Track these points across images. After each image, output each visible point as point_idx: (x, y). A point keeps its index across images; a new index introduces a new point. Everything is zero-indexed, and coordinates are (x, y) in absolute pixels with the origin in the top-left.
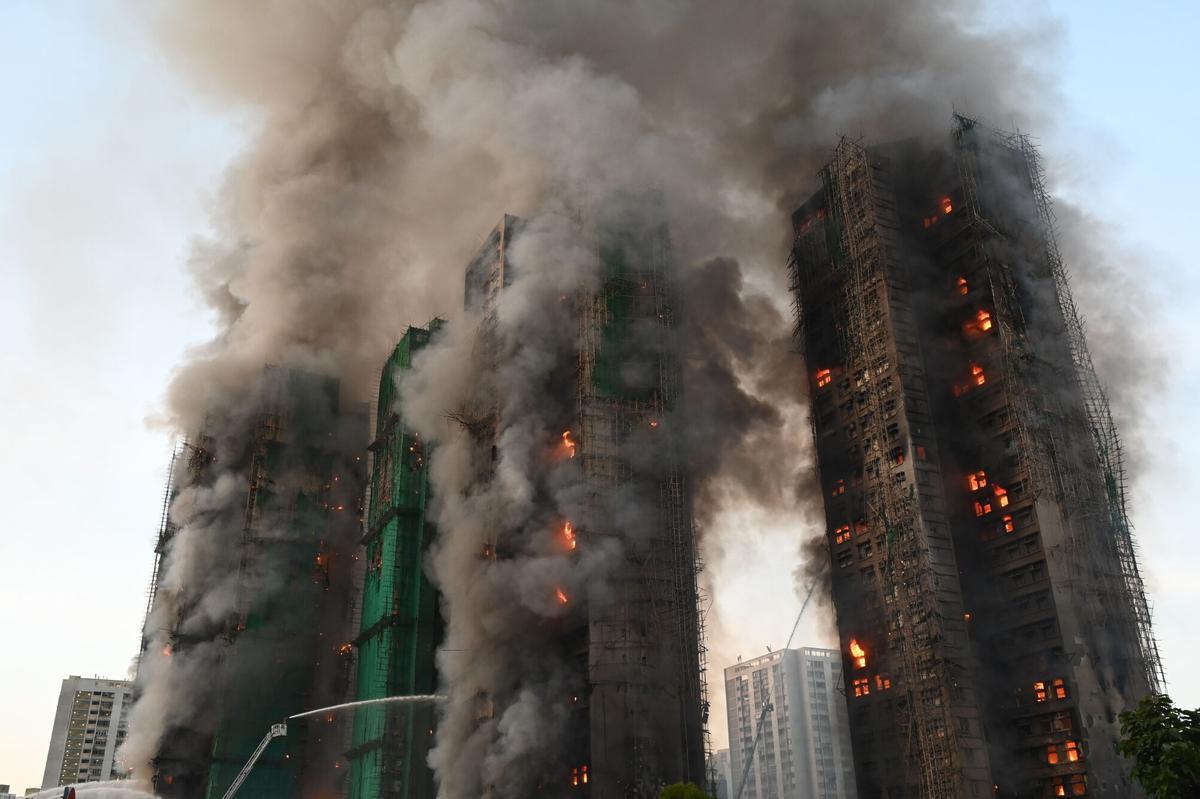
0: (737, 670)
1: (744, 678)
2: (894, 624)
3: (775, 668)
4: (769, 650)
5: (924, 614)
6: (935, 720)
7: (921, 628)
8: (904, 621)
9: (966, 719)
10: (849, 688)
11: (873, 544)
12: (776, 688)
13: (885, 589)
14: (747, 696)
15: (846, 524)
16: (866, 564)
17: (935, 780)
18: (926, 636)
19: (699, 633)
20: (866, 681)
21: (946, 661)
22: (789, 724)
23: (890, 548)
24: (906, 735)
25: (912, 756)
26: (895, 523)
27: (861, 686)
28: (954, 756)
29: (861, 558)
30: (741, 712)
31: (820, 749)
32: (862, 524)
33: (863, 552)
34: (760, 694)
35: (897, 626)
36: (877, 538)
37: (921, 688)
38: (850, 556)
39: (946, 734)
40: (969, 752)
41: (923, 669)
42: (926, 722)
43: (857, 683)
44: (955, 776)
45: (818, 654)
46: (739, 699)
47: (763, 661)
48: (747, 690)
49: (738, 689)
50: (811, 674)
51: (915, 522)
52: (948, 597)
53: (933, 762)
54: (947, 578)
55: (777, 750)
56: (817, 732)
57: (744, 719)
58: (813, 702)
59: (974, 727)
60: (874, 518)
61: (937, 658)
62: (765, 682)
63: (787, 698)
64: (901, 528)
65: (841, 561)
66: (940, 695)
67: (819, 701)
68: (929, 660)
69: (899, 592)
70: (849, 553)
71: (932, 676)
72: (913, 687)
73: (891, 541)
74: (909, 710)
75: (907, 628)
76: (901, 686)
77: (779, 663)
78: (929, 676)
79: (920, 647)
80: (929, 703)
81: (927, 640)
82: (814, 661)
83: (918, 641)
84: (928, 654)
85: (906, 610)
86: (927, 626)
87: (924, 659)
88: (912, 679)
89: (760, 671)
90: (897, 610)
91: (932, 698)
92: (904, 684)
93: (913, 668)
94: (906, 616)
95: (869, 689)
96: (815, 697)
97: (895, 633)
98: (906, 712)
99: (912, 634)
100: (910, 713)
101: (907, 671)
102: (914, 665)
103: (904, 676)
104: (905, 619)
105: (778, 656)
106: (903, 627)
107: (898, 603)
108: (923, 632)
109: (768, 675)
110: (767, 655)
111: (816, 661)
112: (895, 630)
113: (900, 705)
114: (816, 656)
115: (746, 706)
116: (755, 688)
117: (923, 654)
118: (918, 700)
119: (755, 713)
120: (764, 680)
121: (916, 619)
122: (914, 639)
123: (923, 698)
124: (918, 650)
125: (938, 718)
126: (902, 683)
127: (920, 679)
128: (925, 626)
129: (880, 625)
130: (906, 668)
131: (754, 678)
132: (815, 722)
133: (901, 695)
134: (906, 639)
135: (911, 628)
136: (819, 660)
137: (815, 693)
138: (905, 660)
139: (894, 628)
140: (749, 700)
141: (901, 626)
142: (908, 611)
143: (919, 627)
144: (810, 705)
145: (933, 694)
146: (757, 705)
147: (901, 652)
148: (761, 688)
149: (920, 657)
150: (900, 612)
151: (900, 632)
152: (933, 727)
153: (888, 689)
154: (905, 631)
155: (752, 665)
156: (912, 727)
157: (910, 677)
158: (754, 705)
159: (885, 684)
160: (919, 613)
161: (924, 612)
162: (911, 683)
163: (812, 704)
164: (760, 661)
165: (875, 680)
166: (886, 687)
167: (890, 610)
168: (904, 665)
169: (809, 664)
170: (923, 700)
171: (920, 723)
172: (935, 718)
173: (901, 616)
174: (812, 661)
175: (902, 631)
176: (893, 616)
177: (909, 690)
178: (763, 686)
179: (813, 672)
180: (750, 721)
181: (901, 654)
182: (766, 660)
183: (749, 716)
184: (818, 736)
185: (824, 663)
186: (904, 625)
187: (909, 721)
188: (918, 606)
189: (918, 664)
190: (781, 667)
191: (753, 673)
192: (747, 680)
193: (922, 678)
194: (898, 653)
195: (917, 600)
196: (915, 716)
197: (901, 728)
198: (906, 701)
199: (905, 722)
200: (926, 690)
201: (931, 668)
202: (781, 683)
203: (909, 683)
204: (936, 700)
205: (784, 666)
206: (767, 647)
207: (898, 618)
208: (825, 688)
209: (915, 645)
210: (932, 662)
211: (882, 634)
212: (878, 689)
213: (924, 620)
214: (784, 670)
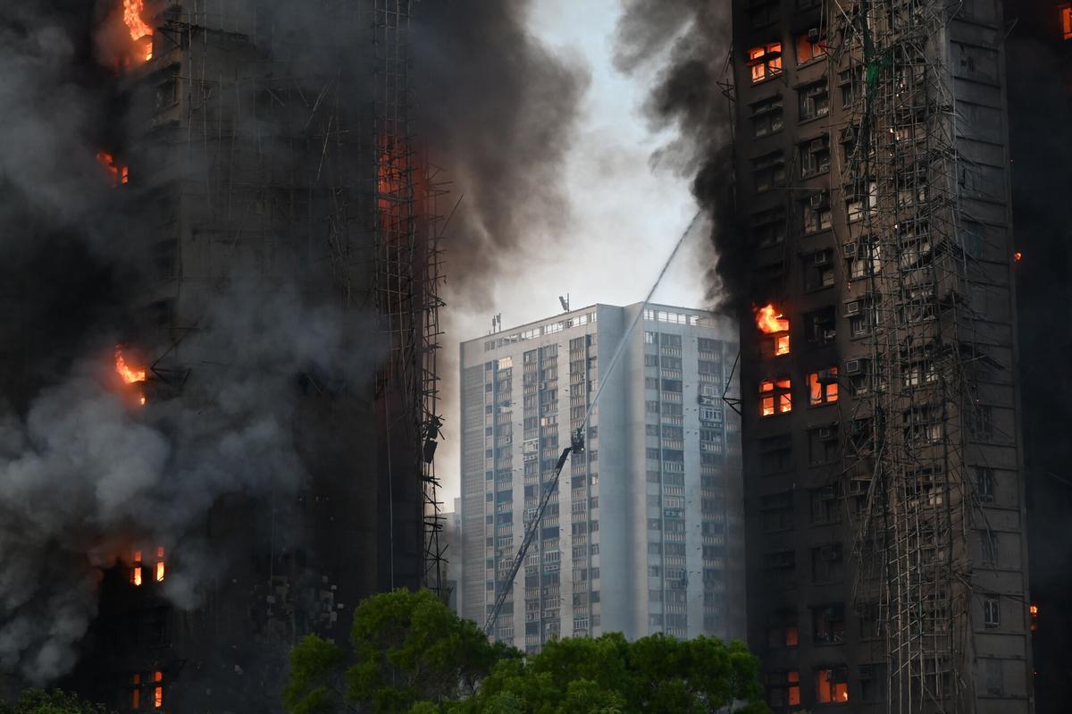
0: (491, 345)
1: (504, 364)
2: (861, 265)
3: (575, 345)
4: (565, 306)
5: (927, 248)
6: (928, 471)
7: (918, 276)
8: (885, 262)
9: (990, 471)
10: (749, 398)
11: (833, 88)
12: (574, 387)
13: (848, 188)
14: (507, 404)
15: (777, 40)
16: (812, 132)
17: (914, 591)
18: (926, 293)
19: (427, 266)
20: (788, 384)
21: (965, 349)
22: (595, 467)
23: (869, 99)
24: (861, 500)
25: (869, 543)
26: (887, 45)
27: (777, 394)
28: (958, 545)
29: (801, 117)
30: (492, 438)
31: (659, 521)
32: (813, 41)
33: (808, 102)
34: (536, 400)
35: (869, 269)
36: (843, 75)
37: (905, 403)
38: (779, 111)
39: (947, 501)
40: (989, 535)
41: (914, 365)
42: (908, 473)
43: (768, 387)
44: (956, 586)
45: (673, 318)
46: (489, 408)
47: (549, 329)
48: (510, 390)
49: (489, 387)
50: (653, 361)
51: (930, 45)
52: (981, 213)
53: (913, 557)
54: (985, 170)
55: (565, 521)
56: (656, 486)
57: (497, 453)
58: (653, 422)
59: (1006, 487)
60: (842, 31)
61: (946, 341)
62: (550, 374)
63: (595, 410)
64: (899, 55)
65: (757, 120)
66: (944, 419)
67: (665, 420)
68: (929, 347)
69: (878, 198)
70: (779, 104)
71: (930, 378)
72: (887, 401)
73: (874, 84)
74: (875, 447)
75: (889, 276)
76: (863, 398)
77: (583, 334)
78: (924, 378)
79: (913, 317)
80: (917, 437)
81: (928, 302)
82: (662, 334)
83: (909, 304)
84: (927, 333)
85: (891, 236)
86: (931, 272)
87: (916, 343)
88: (888, 384)
89: (541, 349)
90: (871, 234)
91: (925, 426)
92: (869, 395)
93: (893, 362)
94: (888, 249)
95: (793, 402)
96: (657, 410)
97: (863, 284)
98: (867, 452)
99: (898, 288)
100: (875, 454)
101: (878, 367)
102: (894, 355)
103: (871, 376)
104: (887, 255)
105: (584, 319)
106: (880, 273)
107: (874, 220)
108: (922, 285)
109: (559, 360)
110: (559, 315)
111: (667, 333)
112: (862, 279)
113: (856, 438)
114: (668, 324)
115: (505, 424)
116: (526, 387)
117: (917, 331)
118: (897, 428)
119: (522, 441)
120: (548, 369)
121: (909, 257)
122: (901, 299)
123: (907, 425)
124: (908, 323)
125: (932, 467)
126: (865, 391)
127: (905, 384)
128: (928, 274)
129: (829, 267)
130: (878, 359)
131: (525, 365)
132: (654, 464)
133: (859, 415)
134: (885, 298)
135: (898, 276)
136: (672, 333)
137: (658, 403)
138: (876, 344)
139: (861, 273)
140: (511, 412)
141: (876, 270)
142: (894, 238)
143: (915, 274)
144: (644, 427)
145: (929, 417)
146: (529, 424)
147: (869, 327)
148: (540, 387)
149: (911, 339)
150: (876, 239)
151: (873, 283)
152: (921, 485)
153: (833, 403)
154: (884, 280)
155: (523, 336)
156: (878, 484)
157: (883, 380)
158: (522, 423)
159: (828, 394)
160: (918, 245)
161: (929, 242)
162: (884, 393)
163: (649, 426)
164: (542, 329)
165: (807, 384)
166: (830, 399)
167: (855, 235)
168: (874, 355)
169: (649, 339)
170: (906, 430)
171: (894, 475)
172: (927, 467)
173: (878, 248)
174: (657, 334)
175: (878, 280)
176: (860, 249)
177: (879, 406)
178: (546, 384)
179: (656, 357)
180: (511, 457)
181: (869, 331)
182: (555, 327)
183: (510, 445)
184: (656, 493)
185: (682, 338)
186: (882, 268)
187: (872, 471)
188: (917, 228)
189: (904, 354)
190: (589, 343)
191: (525, 354)
192: (511, 368)
193: (910, 382)
194: (863, 327)
195: (915, 217)
196: (886, 461)
197: (854, 484)
198: (870, 430)
199: (863, 474)
200: (914, 409)
201: (931, 362)
202: (585, 377)
203: (880, 393)
204: (934, 430)
205: (596, 342)
206: (561, 298)
207: (871, 253)
208: (682, 391)
209: (901, 312)
210: (934, 350)
211: (832, 286)
212: (813, 402)
213: (926, 260)
214: (594, 351)
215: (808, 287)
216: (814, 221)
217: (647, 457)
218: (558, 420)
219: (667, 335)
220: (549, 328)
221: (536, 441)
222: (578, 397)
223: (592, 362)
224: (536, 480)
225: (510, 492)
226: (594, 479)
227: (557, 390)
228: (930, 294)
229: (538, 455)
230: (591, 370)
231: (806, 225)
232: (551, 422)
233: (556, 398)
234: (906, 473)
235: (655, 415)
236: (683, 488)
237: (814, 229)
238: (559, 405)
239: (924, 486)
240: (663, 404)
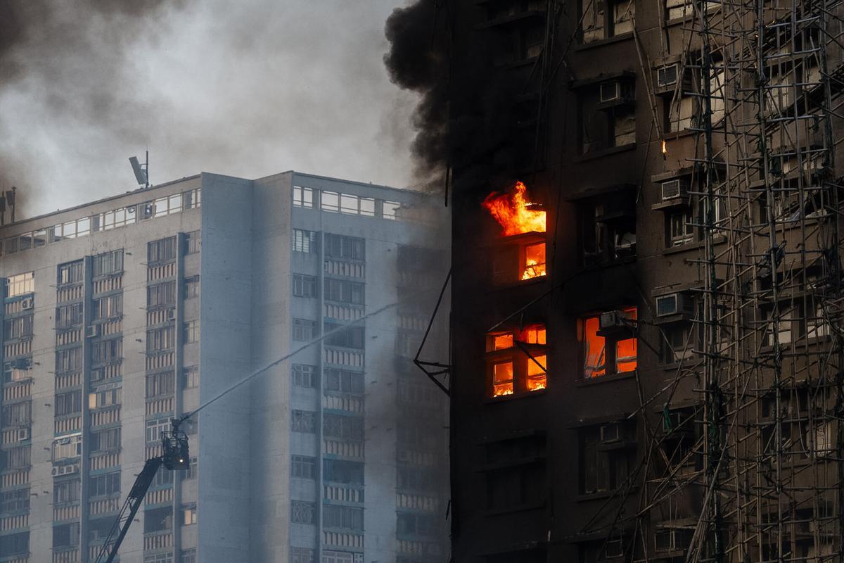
1: (20, 286)
2: (688, 108)
3: (159, 252)
4: (141, 175)
5: (814, 77)
6: (806, 514)
7: (796, 132)
8: (732, 102)
10: (467, 363)
12: (154, 334)
14: (24, 364)
18: (811, 167)
20: (541, 337)
27: (524, 350)
34: (80, 357)
35: (702, 117)
37: (768, 379)
41: (784, 305)
42: (770, 517)
43: (503, 342)
45: (349, 204)
47: (108, 220)
48: (29, 336)
50: (308, 286)
56: (309, 530)
58: (306, 406)
62: (108, 308)
63: (194, 379)
67: (331, 403)
68: (814, 270)
71: (815, 332)
72: (732, 375)
74: (706, 465)
75: (740, 130)
76: (686, 366)
77: (174, 232)
78: (803, 331)
79: (785, 211)
80: (788, 444)
81: (814, 181)
82: (328, 235)
83: (777, 185)
84: (811, 244)
85: (746, 52)
86: (822, 125)
87: (791, 261)
88: (733, 340)
89: (91, 260)
90: (707, 48)
91: (804, 424)
92: (698, 361)
93: (744, 298)
94: (741, 76)
95: (551, 372)
96: (315, 383)
97: (689, 145)
98: (691, 474)
99: (758, 155)
100: (705, 479)
101: (715, 307)
102: (747, 285)
103: (702, 325)
104: (738, 90)
105: (176, 202)
106: (723, 123)
107: (713, 22)
108: (804, 149)
109: (126, 280)
110: (129, 194)
111: (338, 232)
112: (688, 134)
113: (669, 445)
114: (339, 215)
115: (19, 404)
116: (60, 331)
117: (793, 240)
118: (748, 428)
119: (49, 437)
120: (105, 298)
121: (780, 95)
122: (762, 177)
123: (767, 422)
124: (774, 223)
125: (815, 505)
126: (689, 354)
127: (765, 342)
128: (816, 128)
129: (628, 109)
130: (716, 293)
131: (61, 289)
132: (306, 488)
133: (677, 401)
134: (732, 174)
135: (756, 131)
136: (346, 233)
137: (316, 368)
138: (712, 262)
139: (687, 124)
140: (30, 381)
141: (716, 118)
142: (753, 57)
143: (790, 128)
144: (288, 415)
145: (810, 406)
146: (65, 404)
147: (701, 229)
148: (89, 331)
149: (778, 253)
150: (718, 57)
151: (709, 143)
152: (793, 540)
153: (629, 377)
154: (731, 139)
155: (58, 233)
156: (709, 536)
157: (725, 333)
158: (52, 401)
159: (618, 359)
160: (799, 70)
161: (820, 67)
162: (726, 359)
163: (297, 414)
164: (95, 219)
165: (580, 338)
166: (622, 369)
167: (678, 50)
168: (707, 282)
169: (302, 244)
170: (767, 432)
171: (740, 520)
172: (806, 506)
173: (722, 77)
174: (317, 234)
175: (718, 138)
176: (687, 75)
177: (715, 384)
178: (99, 327)
179: (315, 281)
180: (29, 467)
181: (701, 237)
182: (120, 215)
183: (27, 445)
184: (308, 543)
185: (367, 243)
186: (727, 114)
187: (697, 509)
188: (798, 39)
189: (765, 283)
190: (185, 249)
191: (60, 266)
192: (32, 294)
193: (776, 338)
194: (690, 230)
195: (794, 17)
196: (726, 490)
197: (663, 537)
198: (697, 430)
199: (676, 516)
200: (782, 391)
201: (818, 300)
202: (175, 315)
203: (716, 358)
204: (820, 433)
205: (199, 248)
206: (134, 161)
207: (708, 85)
208: (363, 347)
209: (762, 201)
210: (824, 276)
211: (631, 148)
212: (589, 374)
213: (812, 100)
214: (194, 264)
215: (586, 147)
216: (601, 20)
217: (292, 474)
218: (122, 398)
219: (337, 237)
220: (109, 218)
221: (79, 438)
222: (161, 353)
223: (191, 286)
224: (76, 514)
225: (25, 536)
226: (188, 513)
227: (121, 338)
228: (820, 167)
229: (80, 465)
230: (187, 302)
231: (585, 27)
232: (109, 400)
233: (118, 355)
234: (764, 517)
235: (310, 392)
236: (361, 535)
237: (601, 35)
238: (123, 368)
239: (798, 543)
240: (326, 371)
